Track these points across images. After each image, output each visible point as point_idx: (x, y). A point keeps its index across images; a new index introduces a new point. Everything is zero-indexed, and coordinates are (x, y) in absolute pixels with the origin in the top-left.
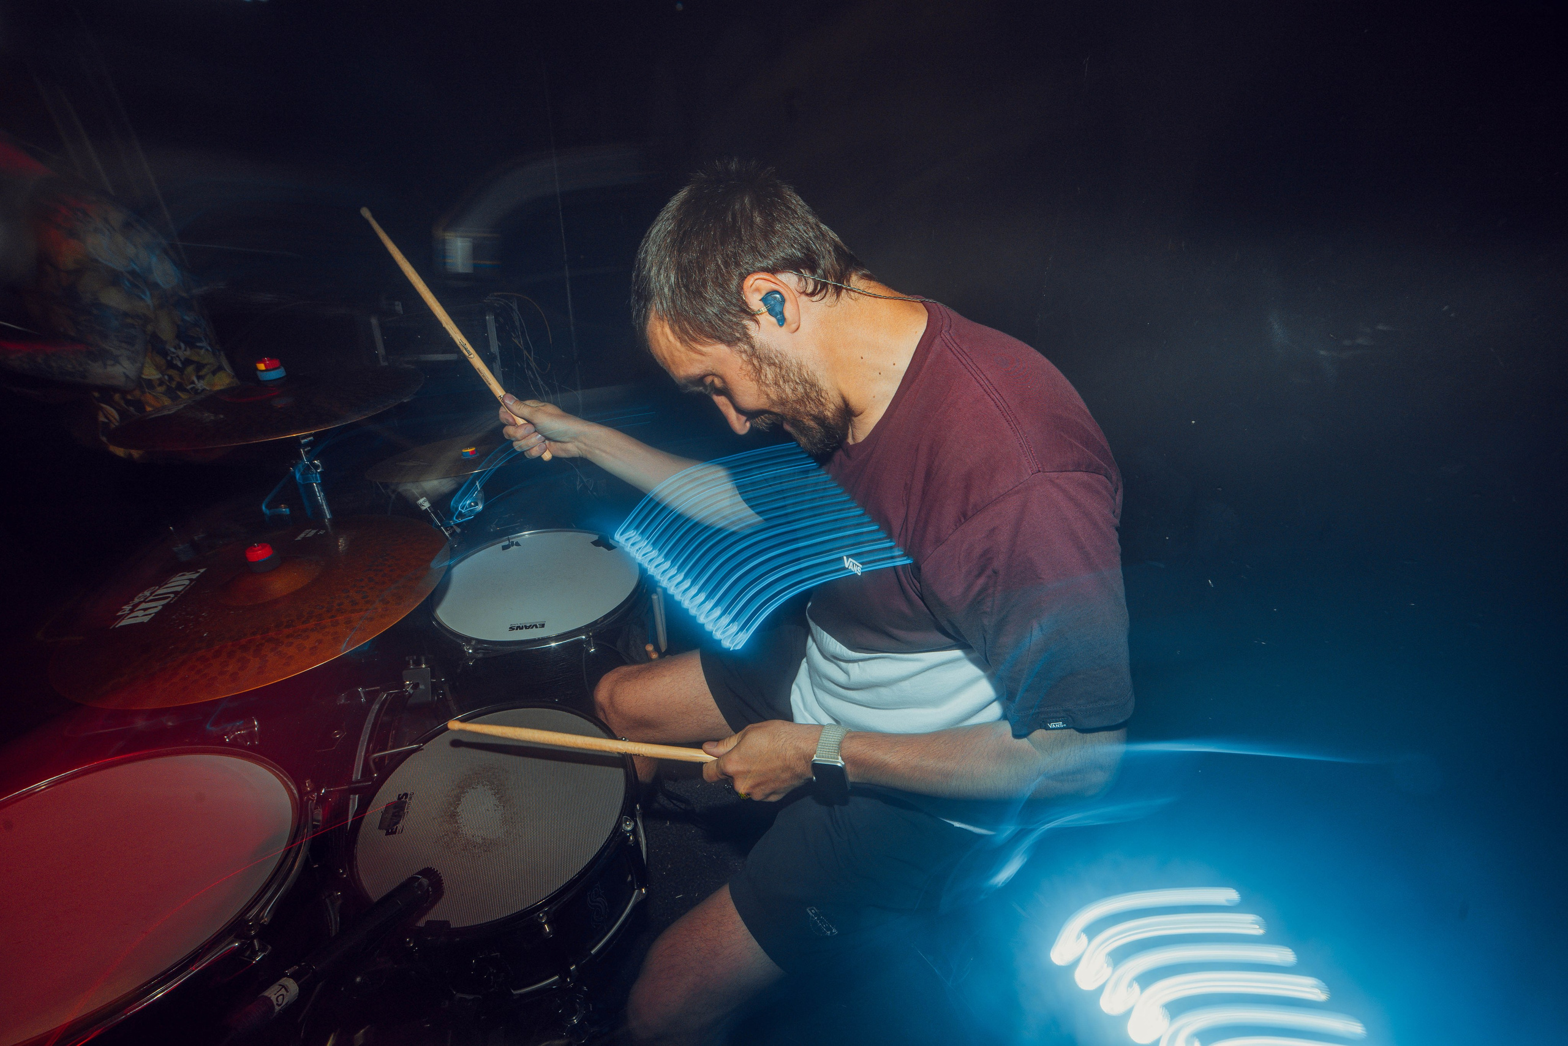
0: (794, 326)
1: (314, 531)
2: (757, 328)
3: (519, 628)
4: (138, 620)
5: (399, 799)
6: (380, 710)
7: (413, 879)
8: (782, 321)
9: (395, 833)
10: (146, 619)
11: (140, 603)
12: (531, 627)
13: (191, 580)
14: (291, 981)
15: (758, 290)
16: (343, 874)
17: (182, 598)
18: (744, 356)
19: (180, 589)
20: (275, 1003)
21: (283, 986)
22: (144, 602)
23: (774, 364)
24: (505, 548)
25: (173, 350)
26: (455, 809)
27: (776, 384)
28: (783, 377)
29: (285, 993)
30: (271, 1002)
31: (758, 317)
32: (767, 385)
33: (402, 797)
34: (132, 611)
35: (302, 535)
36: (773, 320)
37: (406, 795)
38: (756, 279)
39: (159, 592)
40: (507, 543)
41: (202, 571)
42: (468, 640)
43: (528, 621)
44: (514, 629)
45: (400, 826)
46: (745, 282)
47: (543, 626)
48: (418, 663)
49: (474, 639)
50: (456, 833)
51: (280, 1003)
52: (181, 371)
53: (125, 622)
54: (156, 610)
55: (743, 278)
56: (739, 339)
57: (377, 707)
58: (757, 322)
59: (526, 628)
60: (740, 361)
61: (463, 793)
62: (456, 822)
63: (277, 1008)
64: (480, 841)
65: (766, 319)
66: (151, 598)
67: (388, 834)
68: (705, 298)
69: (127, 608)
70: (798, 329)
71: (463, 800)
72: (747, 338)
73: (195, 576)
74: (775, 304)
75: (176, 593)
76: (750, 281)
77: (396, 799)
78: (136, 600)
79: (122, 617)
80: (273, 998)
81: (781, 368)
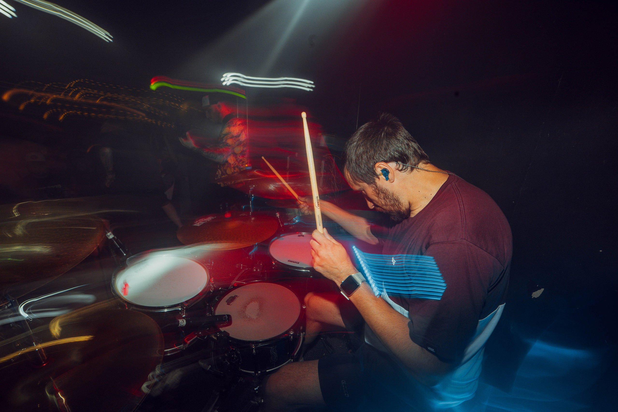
0: (392, 181)
1: (245, 214)
2: (379, 180)
3: (291, 261)
4: (197, 225)
5: (235, 296)
6: (244, 272)
7: (224, 315)
8: (387, 179)
9: (229, 305)
10: (199, 225)
11: (200, 221)
12: (295, 262)
13: (212, 219)
14: (185, 321)
15: (380, 167)
16: (213, 309)
17: (208, 223)
18: (373, 189)
19: (209, 220)
20: (180, 323)
21: (183, 321)
22: (201, 221)
23: (384, 193)
24: (299, 236)
25: (238, 157)
26: (247, 305)
27: (384, 199)
28: (387, 197)
29: (183, 323)
30: (179, 322)
31: (379, 176)
32: (381, 199)
33: (236, 296)
34: (197, 223)
35: (242, 215)
36: (384, 178)
37: (237, 296)
38: (380, 164)
39: (205, 220)
40: (300, 235)
41: (215, 217)
42: (275, 260)
43: (294, 260)
44: (289, 261)
45: (231, 303)
46: (376, 165)
47: (298, 263)
48: (260, 263)
49: (277, 260)
50: (244, 312)
51: (181, 324)
52: (239, 162)
53: (195, 225)
54: (202, 224)
55: (375, 164)
56: (372, 183)
57: (244, 271)
58: (379, 178)
59: (293, 262)
60: (372, 190)
61: (251, 302)
62: (245, 309)
63: (180, 325)
64: (249, 317)
65: (382, 177)
66: (202, 221)
67: (227, 304)
68: (361, 168)
69: (197, 222)
70: (393, 182)
71: (250, 304)
72: (374, 183)
73: (213, 218)
74: (386, 172)
75: (207, 221)
76: (377, 165)
77: (234, 296)
78: (199, 220)
79: (195, 224)
80: (180, 322)
81: (386, 194)
